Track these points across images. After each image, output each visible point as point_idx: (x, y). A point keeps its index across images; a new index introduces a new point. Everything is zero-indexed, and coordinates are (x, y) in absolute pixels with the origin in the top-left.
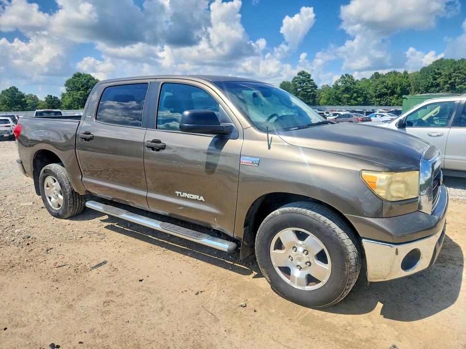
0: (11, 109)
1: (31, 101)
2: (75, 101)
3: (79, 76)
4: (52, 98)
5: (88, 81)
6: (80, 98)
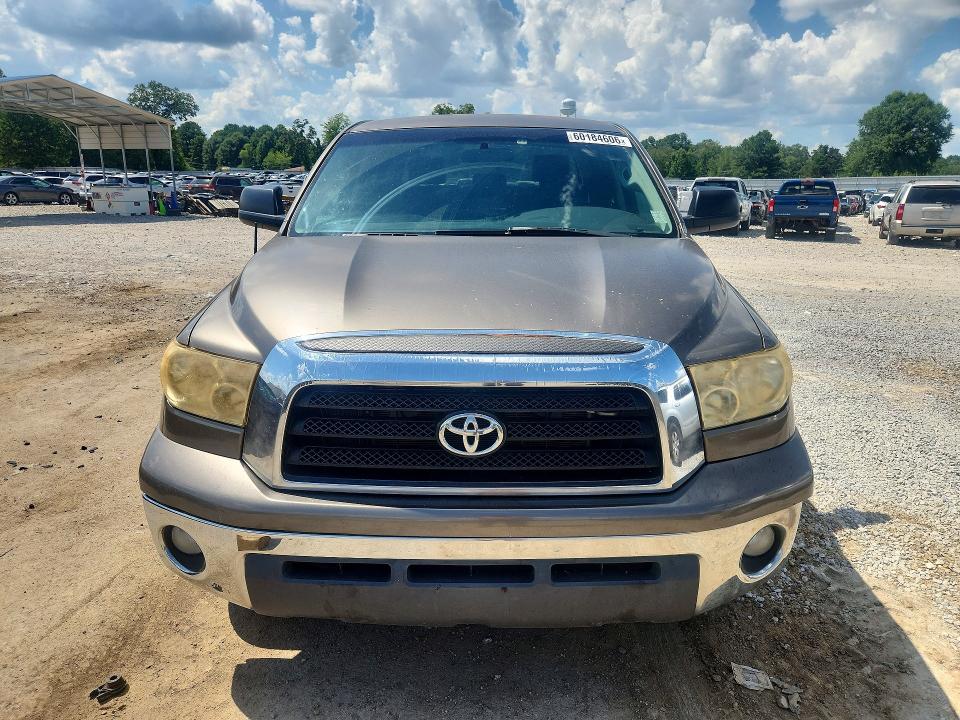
0: (749, 174)
1: (793, 158)
2: (870, 157)
3: (897, 100)
4: (826, 152)
5: (914, 112)
6: (885, 149)
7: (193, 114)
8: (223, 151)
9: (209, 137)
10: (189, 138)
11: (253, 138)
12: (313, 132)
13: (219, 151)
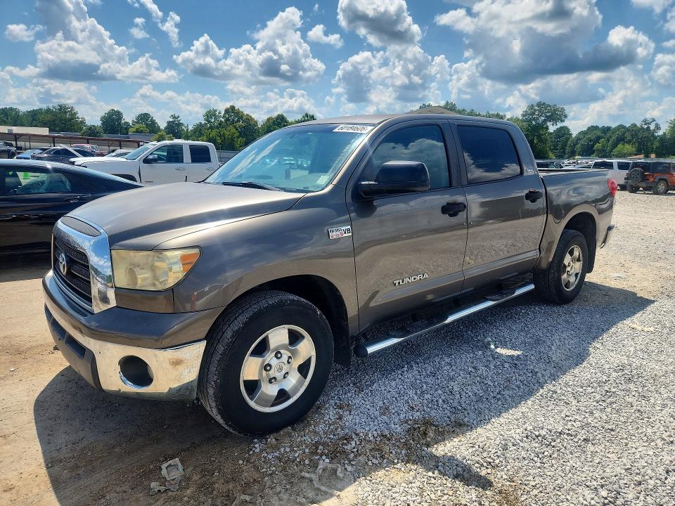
7: (563, 121)
8: (582, 145)
9: (574, 136)
10: (560, 137)
11: (608, 135)
12: (658, 127)
13: (579, 145)
